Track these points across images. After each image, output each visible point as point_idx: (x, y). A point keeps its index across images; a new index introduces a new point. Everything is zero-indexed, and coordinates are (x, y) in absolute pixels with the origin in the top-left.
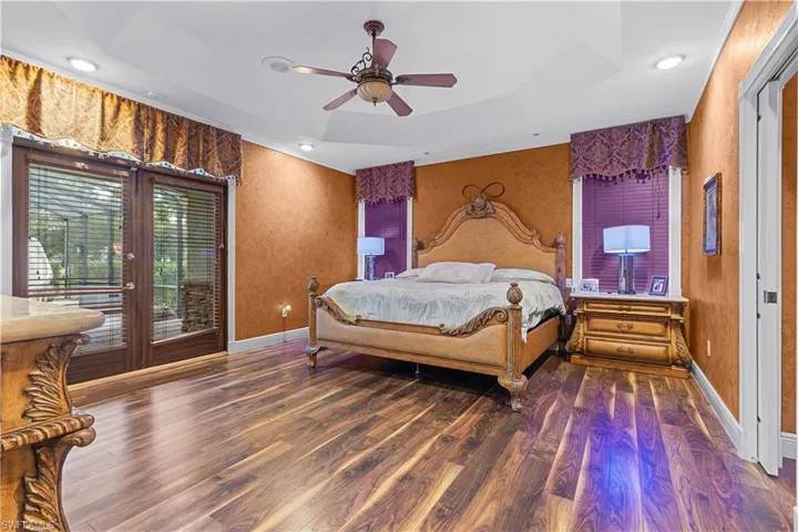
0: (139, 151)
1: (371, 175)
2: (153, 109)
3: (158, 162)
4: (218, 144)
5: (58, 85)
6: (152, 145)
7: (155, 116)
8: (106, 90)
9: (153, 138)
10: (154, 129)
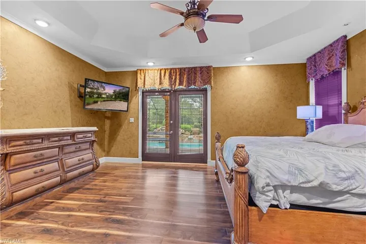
0: (171, 85)
1: (315, 59)
2: (175, 68)
3: (177, 87)
4: (201, 73)
5: (150, 71)
6: (175, 82)
7: (176, 71)
8: (166, 68)
9: (175, 79)
10: (176, 75)
